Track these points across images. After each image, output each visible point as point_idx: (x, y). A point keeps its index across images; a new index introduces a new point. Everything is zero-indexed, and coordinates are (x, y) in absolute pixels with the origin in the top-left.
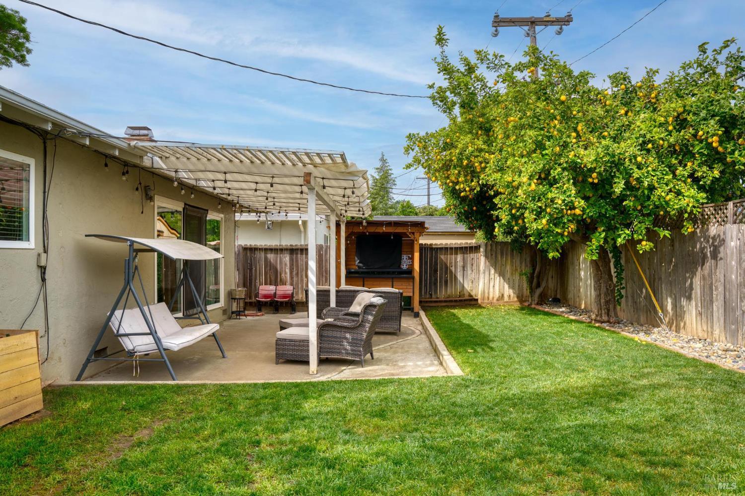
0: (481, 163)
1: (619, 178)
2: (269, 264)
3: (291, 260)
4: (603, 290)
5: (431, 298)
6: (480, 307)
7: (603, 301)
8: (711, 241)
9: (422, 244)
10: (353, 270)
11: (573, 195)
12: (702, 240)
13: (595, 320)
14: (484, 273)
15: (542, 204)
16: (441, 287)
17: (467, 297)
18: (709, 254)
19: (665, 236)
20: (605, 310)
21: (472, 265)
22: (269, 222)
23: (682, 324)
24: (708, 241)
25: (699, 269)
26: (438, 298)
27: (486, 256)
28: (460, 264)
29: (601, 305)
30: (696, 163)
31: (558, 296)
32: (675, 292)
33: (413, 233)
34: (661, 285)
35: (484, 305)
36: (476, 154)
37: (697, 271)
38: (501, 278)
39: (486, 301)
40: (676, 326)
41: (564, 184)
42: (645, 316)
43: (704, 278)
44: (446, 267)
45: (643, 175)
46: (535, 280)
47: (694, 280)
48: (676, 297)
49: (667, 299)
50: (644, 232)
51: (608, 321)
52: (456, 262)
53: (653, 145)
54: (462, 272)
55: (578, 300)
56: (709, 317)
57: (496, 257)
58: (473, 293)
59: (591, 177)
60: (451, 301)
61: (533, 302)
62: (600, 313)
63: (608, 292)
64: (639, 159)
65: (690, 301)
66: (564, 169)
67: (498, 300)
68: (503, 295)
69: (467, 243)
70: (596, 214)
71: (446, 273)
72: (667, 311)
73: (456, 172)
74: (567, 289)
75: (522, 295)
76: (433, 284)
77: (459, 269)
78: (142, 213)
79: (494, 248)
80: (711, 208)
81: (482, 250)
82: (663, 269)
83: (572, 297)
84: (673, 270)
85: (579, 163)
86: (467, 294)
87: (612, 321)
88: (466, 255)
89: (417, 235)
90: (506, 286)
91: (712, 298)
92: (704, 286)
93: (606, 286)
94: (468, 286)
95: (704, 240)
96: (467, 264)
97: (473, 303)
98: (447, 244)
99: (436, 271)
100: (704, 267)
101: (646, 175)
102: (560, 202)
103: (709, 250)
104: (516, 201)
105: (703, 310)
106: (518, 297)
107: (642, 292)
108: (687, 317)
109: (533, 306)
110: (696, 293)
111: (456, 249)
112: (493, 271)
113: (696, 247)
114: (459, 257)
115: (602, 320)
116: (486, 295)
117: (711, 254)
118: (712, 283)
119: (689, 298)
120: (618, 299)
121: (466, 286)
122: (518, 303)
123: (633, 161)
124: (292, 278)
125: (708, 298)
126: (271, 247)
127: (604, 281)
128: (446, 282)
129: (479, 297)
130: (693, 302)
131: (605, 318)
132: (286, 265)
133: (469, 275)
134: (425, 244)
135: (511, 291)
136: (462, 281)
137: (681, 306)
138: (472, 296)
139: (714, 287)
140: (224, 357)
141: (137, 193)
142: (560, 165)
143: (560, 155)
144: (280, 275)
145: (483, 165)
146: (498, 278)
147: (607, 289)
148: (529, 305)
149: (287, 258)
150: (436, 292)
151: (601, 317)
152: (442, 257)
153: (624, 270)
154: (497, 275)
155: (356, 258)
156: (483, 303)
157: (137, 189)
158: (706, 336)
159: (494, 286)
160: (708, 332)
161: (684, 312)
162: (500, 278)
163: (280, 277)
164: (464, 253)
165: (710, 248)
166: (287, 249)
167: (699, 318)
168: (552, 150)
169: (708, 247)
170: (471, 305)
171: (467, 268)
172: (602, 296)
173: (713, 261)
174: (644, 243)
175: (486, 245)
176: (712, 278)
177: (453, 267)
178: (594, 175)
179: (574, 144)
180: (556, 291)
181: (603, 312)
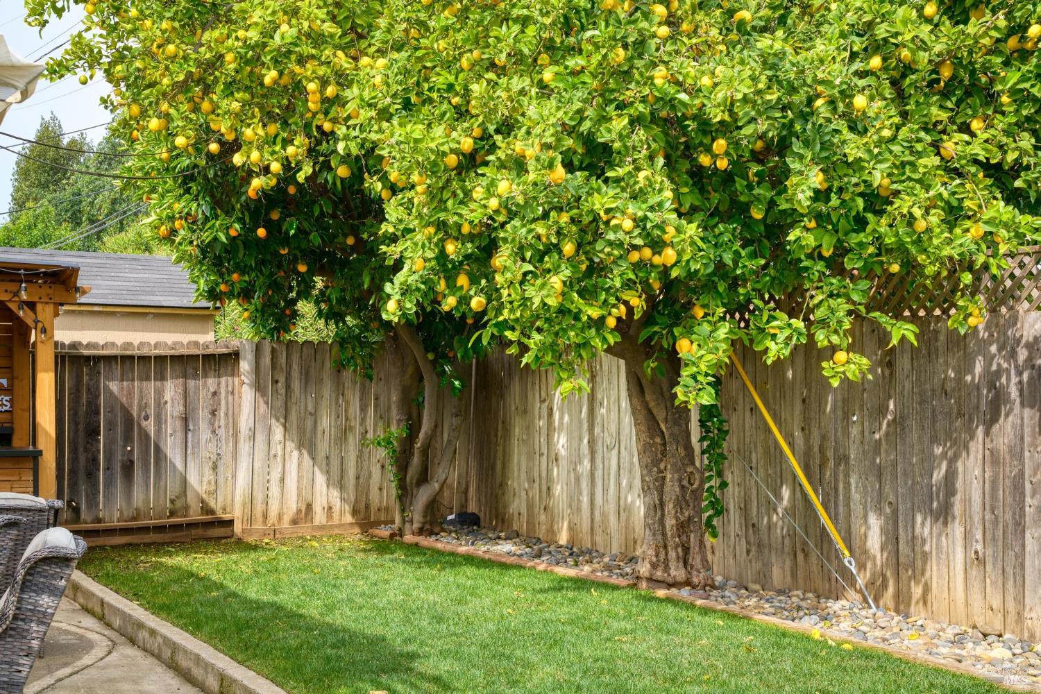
0: (324, 83)
1: (801, 157)
4: (672, 489)
5: (77, 520)
6: (241, 545)
7: (670, 522)
8: (1022, 354)
9: (61, 344)
11: (667, 205)
12: (993, 349)
13: (650, 580)
14: (253, 437)
15: (549, 228)
16: (109, 484)
17: (195, 515)
18: (1014, 392)
19: (903, 339)
20: (676, 548)
21: (213, 413)
23: (917, 591)
24: (1013, 355)
25: (980, 432)
26: (99, 521)
27: (258, 387)
28: (173, 408)
29: (664, 534)
30: (1000, 123)
31: (472, 508)
32: (891, 498)
34: (847, 476)
35: (251, 540)
36: (307, 49)
37: (972, 437)
38: (305, 452)
39: (258, 526)
40: (897, 596)
41: (638, 169)
42: (788, 563)
43: (994, 458)
44: (129, 422)
45: (869, 151)
46: (416, 460)
47: (960, 464)
48: (895, 512)
49: (865, 517)
50: (847, 325)
51: (688, 583)
52: (160, 405)
53: (884, 60)
54: (180, 435)
55: (543, 517)
56: (1009, 570)
57: (288, 387)
58: (216, 504)
59: (708, 150)
60: (146, 529)
61: (407, 525)
62: (662, 556)
63: (684, 497)
64: (860, 101)
65: (945, 524)
66: (635, 121)
67: (294, 522)
68: (309, 507)
69: (196, 344)
70: (706, 265)
71: (128, 438)
72: (865, 552)
73: (236, 106)
74: (503, 485)
75: (367, 507)
76: (82, 475)
77: (172, 425)
79: (282, 360)
80: (1027, 259)
81: (245, 365)
82: (855, 431)
83: (524, 510)
84: (887, 434)
85: (681, 102)
86: (195, 506)
87: (695, 580)
88: (191, 383)
89: (44, 312)
90: (320, 479)
91: (1022, 514)
92: (994, 483)
93: (680, 480)
94: (199, 481)
95: (1000, 350)
96: (195, 410)
97: (217, 532)
98: (128, 345)
99: (93, 432)
100: (996, 428)
101: (876, 151)
102: (628, 224)
103: (1014, 380)
104: (460, 215)
105: (989, 552)
106: (355, 512)
107: (779, 497)
108: (934, 572)
109: (409, 538)
110: (967, 501)
111: (160, 359)
112: (278, 433)
113: (972, 373)
114: (171, 390)
115: (670, 580)
116: (259, 508)
117: (1021, 391)
118: (1021, 474)
119: (943, 514)
120: (710, 518)
121: (193, 479)
122: (357, 530)
123: (841, 107)
125: (1008, 517)
127: (674, 465)
128: (128, 468)
129: (237, 514)
130: (957, 530)
131: (678, 573)
133: (203, 442)
134: (68, 344)
135: (335, 493)
136: (179, 465)
137: (914, 538)
138: (212, 512)
139: (1028, 486)
142: (621, 106)
143: (625, 75)
145: (330, 91)
146: (296, 454)
147: (682, 487)
148: (392, 536)
150: (93, 502)
151: (667, 568)
152: (114, 386)
153: (727, 432)
154: (290, 445)
156: (250, 532)
158: (998, 626)
159: (282, 480)
160: (1005, 614)
161: (925, 557)
162: (301, 454)
164: (185, 376)
165: (1020, 374)
167: (974, 573)
168: (605, 56)
169: (1013, 372)
170: (209, 539)
171: (196, 424)
172: (670, 507)
173: (1027, 412)
174: (841, 356)
175: (258, 349)
176: (1021, 459)
177: (152, 418)
178: (720, 145)
179: (665, 40)
180: (466, 492)
181: (672, 555)
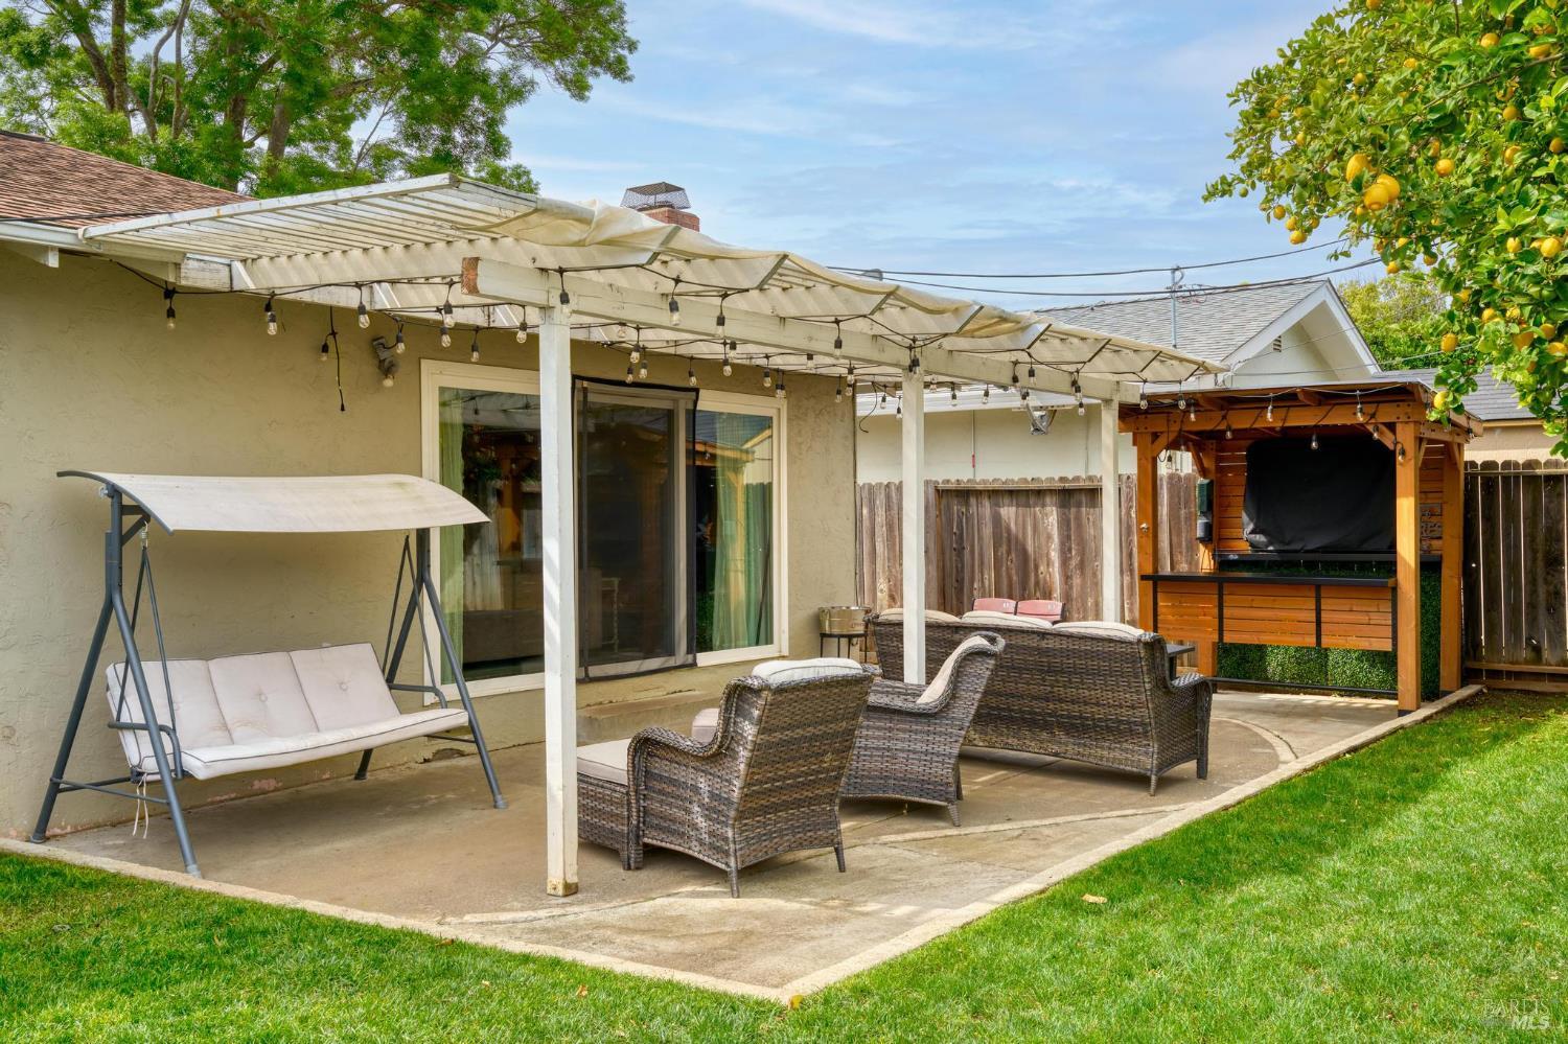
2: (1005, 535)
3: (1064, 524)
5: (1538, 659)
9: (1473, 464)
10: (1232, 557)
22: (1037, 414)
33: (1391, 427)
76: (1541, 609)
78: (343, 409)
89: (1404, 431)
99: (1554, 561)
124: (1067, 578)
126: (1010, 486)
132: (1049, 537)
134: (1507, 464)
140: (495, 807)
141: (324, 358)
144: (1036, 567)
149: (1051, 517)
150: (1557, 641)
155: (1245, 518)
157: (325, 349)
163: (1037, 575)
166: (1051, 491)
